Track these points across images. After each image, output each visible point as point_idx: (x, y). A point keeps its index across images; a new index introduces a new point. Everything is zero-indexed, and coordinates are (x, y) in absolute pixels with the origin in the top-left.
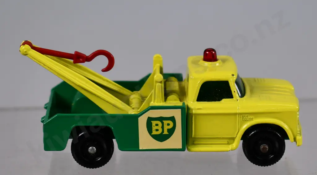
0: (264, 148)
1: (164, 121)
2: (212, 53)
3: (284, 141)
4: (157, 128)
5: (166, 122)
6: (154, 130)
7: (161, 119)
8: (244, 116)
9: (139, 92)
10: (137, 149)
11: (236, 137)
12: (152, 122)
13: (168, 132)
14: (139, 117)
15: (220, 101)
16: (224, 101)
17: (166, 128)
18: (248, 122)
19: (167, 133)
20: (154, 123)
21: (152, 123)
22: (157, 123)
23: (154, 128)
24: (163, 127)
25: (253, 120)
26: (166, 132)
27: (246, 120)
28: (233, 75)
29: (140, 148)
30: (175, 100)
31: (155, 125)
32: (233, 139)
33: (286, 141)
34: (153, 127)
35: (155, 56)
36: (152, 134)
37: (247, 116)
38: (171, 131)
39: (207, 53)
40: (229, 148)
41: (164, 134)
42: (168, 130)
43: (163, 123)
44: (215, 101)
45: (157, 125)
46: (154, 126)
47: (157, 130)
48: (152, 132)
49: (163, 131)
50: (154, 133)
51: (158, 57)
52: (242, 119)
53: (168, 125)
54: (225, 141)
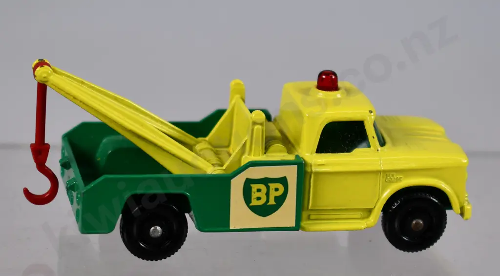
0: (417, 224)
1: (269, 184)
2: (331, 77)
3: (446, 212)
4: (259, 195)
5: (272, 186)
6: (254, 199)
7: (266, 181)
8: (387, 174)
9: (207, 138)
10: (226, 229)
11: (375, 207)
12: (251, 185)
13: (275, 201)
14: (232, 179)
15: (350, 152)
16: (357, 151)
17: (273, 194)
18: (395, 183)
19: (274, 203)
20: (255, 187)
21: (251, 188)
22: (259, 188)
23: (255, 195)
24: (268, 194)
25: (401, 181)
26: (272, 202)
27: (390, 182)
28: (371, 112)
29: (231, 228)
30: (281, 151)
31: (256, 190)
32: (370, 211)
33: (448, 212)
34: (253, 193)
35: (233, 83)
36: (251, 205)
37: (393, 176)
38: (280, 200)
39: (324, 77)
40: (362, 225)
41: (269, 204)
42: (276, 198)
43: (268, 188)
44: (343, 152)
45: (259, 190)
46: (255, 193)
47: (259, 199)
48: (251, 202)
49: (268, 201)
50: (254, 203)
51: (238, 84)
52: (384, 179)
53: (277, 190)
54: (358, 215)
